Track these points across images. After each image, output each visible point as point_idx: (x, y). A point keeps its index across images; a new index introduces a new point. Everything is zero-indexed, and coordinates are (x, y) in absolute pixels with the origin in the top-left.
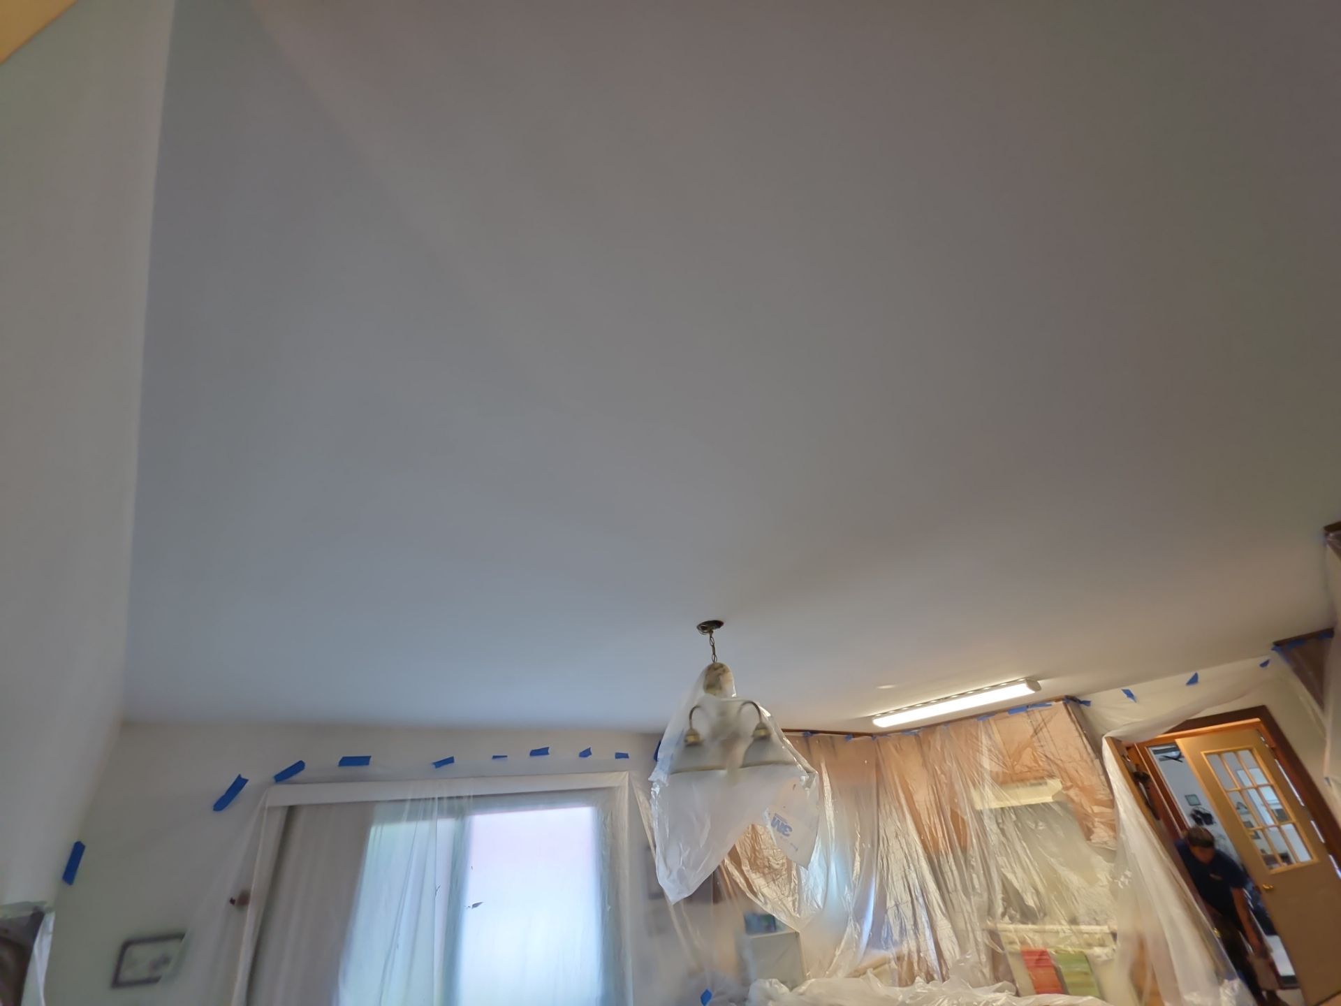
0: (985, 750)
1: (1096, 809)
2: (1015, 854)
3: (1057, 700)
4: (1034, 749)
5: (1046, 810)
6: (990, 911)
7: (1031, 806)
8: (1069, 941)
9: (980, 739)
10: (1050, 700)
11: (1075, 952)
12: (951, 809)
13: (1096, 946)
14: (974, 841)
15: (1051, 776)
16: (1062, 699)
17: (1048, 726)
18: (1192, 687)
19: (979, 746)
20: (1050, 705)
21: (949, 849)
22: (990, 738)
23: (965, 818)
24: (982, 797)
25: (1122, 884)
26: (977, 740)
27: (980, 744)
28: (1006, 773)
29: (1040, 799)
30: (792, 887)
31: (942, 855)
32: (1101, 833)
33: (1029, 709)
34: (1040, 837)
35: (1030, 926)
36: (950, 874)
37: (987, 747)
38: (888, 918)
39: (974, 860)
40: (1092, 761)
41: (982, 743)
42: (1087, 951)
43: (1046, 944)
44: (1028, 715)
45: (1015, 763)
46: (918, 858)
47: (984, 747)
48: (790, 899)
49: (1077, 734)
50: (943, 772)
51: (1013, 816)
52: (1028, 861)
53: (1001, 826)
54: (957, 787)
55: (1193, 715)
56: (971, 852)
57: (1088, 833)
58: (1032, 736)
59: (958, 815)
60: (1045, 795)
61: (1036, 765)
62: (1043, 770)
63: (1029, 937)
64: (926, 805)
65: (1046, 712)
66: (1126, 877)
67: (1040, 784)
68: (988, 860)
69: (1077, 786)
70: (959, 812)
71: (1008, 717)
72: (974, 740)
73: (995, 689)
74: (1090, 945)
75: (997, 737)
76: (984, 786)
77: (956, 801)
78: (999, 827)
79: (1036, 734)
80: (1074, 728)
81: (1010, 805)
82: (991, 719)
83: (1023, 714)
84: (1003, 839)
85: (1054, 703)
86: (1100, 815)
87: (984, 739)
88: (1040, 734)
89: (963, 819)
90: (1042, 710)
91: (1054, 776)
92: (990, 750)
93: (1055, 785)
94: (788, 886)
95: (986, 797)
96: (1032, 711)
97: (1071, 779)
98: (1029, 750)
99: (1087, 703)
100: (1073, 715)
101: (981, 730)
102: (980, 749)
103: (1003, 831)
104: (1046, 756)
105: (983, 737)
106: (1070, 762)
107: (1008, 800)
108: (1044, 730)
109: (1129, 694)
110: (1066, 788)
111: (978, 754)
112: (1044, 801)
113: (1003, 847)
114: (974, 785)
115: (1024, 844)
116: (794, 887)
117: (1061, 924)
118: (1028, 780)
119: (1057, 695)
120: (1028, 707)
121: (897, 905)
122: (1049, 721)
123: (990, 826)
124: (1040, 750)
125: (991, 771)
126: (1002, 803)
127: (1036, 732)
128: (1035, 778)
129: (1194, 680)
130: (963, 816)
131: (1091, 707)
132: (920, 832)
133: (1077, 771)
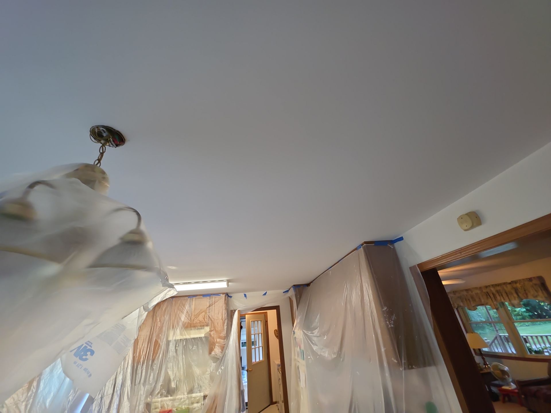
0: (185, 312)
1: (218, 340)
2: (177, 362)
3: (223, 294)
4: (206, 313)
5: (200, 340)
6: (151, 393)
7: (194, 338)
8: (185, 403)
9: (185, 306)
10: (221, 294)
11: (185, 408)
12: (156, 339)
13: (195, 403)
14: (161, 356)
15: (207, 325)
16: (225, 294)
17: (215, 304)
18: (264, 296)
19: (183, 309)
20: (220, 295)
21: (146, 361)
22: (190, 306)
23: (161, 344)
24: (174, 334)
25: (218, 373)
26: (184, 306)
27: (184, 308)
28: (189, 323)
29: (200, 335)
30: (29, 394)
31: (140, 364)
32: (217, 350)
33: (211, 296)
34: (191, 352)
35: (170, 398)
36: (140, 375)
37: (187, 310)
38: (92, 407)
39: (155, 366)
40: (225, 320)
41: (185, 308)
42: (191, 407)
43: (173, 406)
44: (210, 299)
45: (195, 319)
46: (127, 367)
47: (185, 310)
48: (24, 404)
49: (224, 308)
50: (160, 321)
51: (184, 343)
52: (181, 364)
53: (177, 348)
54: (164, 328)
55: (263, 306)
56: (155, 362)
57: (211, 350)
58: (208, 308)
59: (158, 342)
60: (201, 334)
61: (203, 320)
62: (205, 322)
63: (166, 404)
64: (144, 337)
65: (217, 298)
66: (221, 369)
67: (202, 329)
68: (163, 365)
69: (215, 330)
70: (159, 341)
71: (201, 298)
72: (183, 307)
73: (213, 282)
74: (192, 403)
75: (193, 307)
76: (177, 328)
77: (160, 335)
78: (175, 348)
79: (210, 307)
80: (224, 306)
81: (185, 338)
82: (194, 298)
83: (208, 297)
84: (175, 354)
85: (221, 295)
86: (219, 343)
87: (187, 307)
88: (211, 307)
89: (159, 344)
90: (216, 297)
91: (208, 325)
92: (187, 312)
93: (207, 329)
94: (26, 394)
95: (176, 334)
96: (212, 297)
97: (214, 327)
98: (204, 313)
99: (231, 297)
100: (226, 301)
101: (188, 303)
102: (183, 310)
103: (176, 350)
104: (209, 316)
105: (187, 306)
106: (217, 320)
107: (185, 335)
108: (213, 305)
109: (245, 295)
110: (211, 331)
111: (181, 313)
112: (200, 336)
113: (173, 358)
114: (173, 327)
115: (184, 356)
116: (31, 395)
117: (184, 394)
118: (197, 326)
119: (223, 292)
120: (211, 295)
121: (102, 398)
122: (217, 302)
123: (172, 347)
124: (208, 314)
125: (183, 322)
126: (182, 337)
127: (209, 306)
128: (201, 326)
129: (265, 294)
130: (160, 343)
131: (232, 298)
132: (134, 352)
133: (218, 324)
